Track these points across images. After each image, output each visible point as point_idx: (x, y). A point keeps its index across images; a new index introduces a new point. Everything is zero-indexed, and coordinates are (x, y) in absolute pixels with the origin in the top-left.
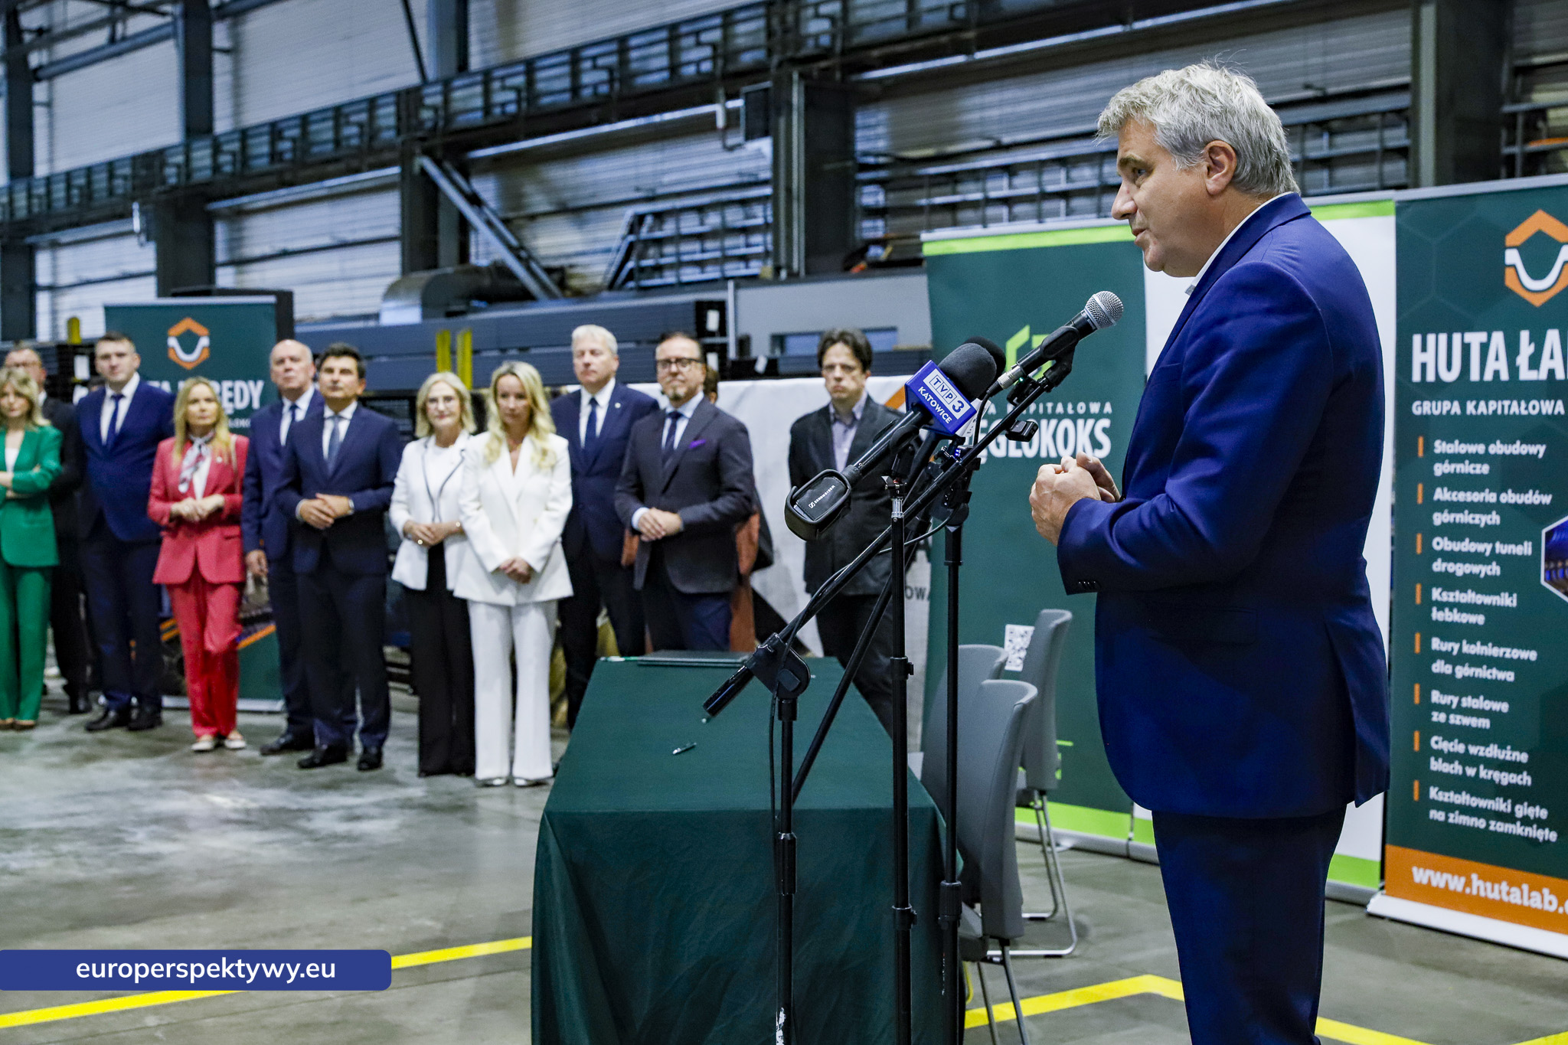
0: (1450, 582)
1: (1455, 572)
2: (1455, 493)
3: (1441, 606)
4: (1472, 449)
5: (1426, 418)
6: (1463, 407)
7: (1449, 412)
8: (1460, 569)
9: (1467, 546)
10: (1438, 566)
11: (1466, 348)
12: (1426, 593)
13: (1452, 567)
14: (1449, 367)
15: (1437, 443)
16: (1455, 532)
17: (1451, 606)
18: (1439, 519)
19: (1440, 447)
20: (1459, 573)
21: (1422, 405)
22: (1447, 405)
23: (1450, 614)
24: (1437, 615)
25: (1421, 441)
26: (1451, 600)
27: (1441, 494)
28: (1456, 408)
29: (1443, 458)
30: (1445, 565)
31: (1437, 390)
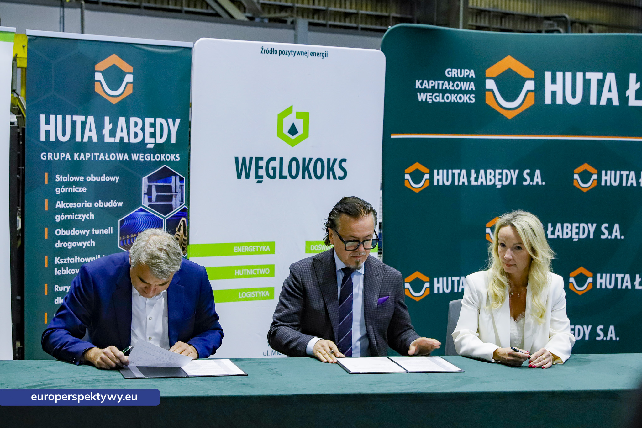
0: (64, 253)
1: (67, 246)
2: (68, 204)
3: (59, 267)
4: (77, 179)
5: (49, 162)
6: (72, 156)
7: (64, 158)
8: (70, 245)
9: (74, 232)
10: (58, 245)
11: (74, 124)
12: (52, 261)
13: (65, 245)
14: (64, 134)
15: (57, 176)
16: (67, 225)
17: (65, 266)
18: (58, 218)
19: (59, 178)
20: (70, 247)
21: (47, 155)
22: (62, 155)
23: (65, 270)
24: (57, 272)
25: (46, 174)
26: (65, 262)
27: (59, 205)
28: (68, 157)
29: (61, 184)
30: (61, 244)
31: (57, 146)
